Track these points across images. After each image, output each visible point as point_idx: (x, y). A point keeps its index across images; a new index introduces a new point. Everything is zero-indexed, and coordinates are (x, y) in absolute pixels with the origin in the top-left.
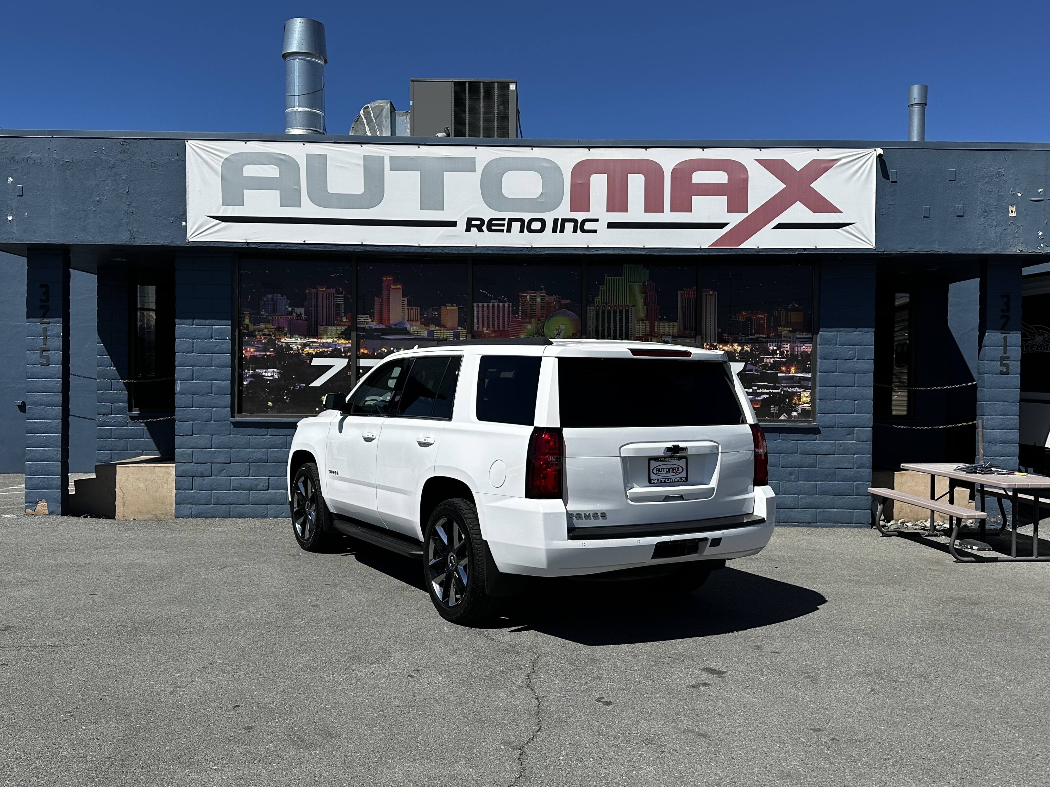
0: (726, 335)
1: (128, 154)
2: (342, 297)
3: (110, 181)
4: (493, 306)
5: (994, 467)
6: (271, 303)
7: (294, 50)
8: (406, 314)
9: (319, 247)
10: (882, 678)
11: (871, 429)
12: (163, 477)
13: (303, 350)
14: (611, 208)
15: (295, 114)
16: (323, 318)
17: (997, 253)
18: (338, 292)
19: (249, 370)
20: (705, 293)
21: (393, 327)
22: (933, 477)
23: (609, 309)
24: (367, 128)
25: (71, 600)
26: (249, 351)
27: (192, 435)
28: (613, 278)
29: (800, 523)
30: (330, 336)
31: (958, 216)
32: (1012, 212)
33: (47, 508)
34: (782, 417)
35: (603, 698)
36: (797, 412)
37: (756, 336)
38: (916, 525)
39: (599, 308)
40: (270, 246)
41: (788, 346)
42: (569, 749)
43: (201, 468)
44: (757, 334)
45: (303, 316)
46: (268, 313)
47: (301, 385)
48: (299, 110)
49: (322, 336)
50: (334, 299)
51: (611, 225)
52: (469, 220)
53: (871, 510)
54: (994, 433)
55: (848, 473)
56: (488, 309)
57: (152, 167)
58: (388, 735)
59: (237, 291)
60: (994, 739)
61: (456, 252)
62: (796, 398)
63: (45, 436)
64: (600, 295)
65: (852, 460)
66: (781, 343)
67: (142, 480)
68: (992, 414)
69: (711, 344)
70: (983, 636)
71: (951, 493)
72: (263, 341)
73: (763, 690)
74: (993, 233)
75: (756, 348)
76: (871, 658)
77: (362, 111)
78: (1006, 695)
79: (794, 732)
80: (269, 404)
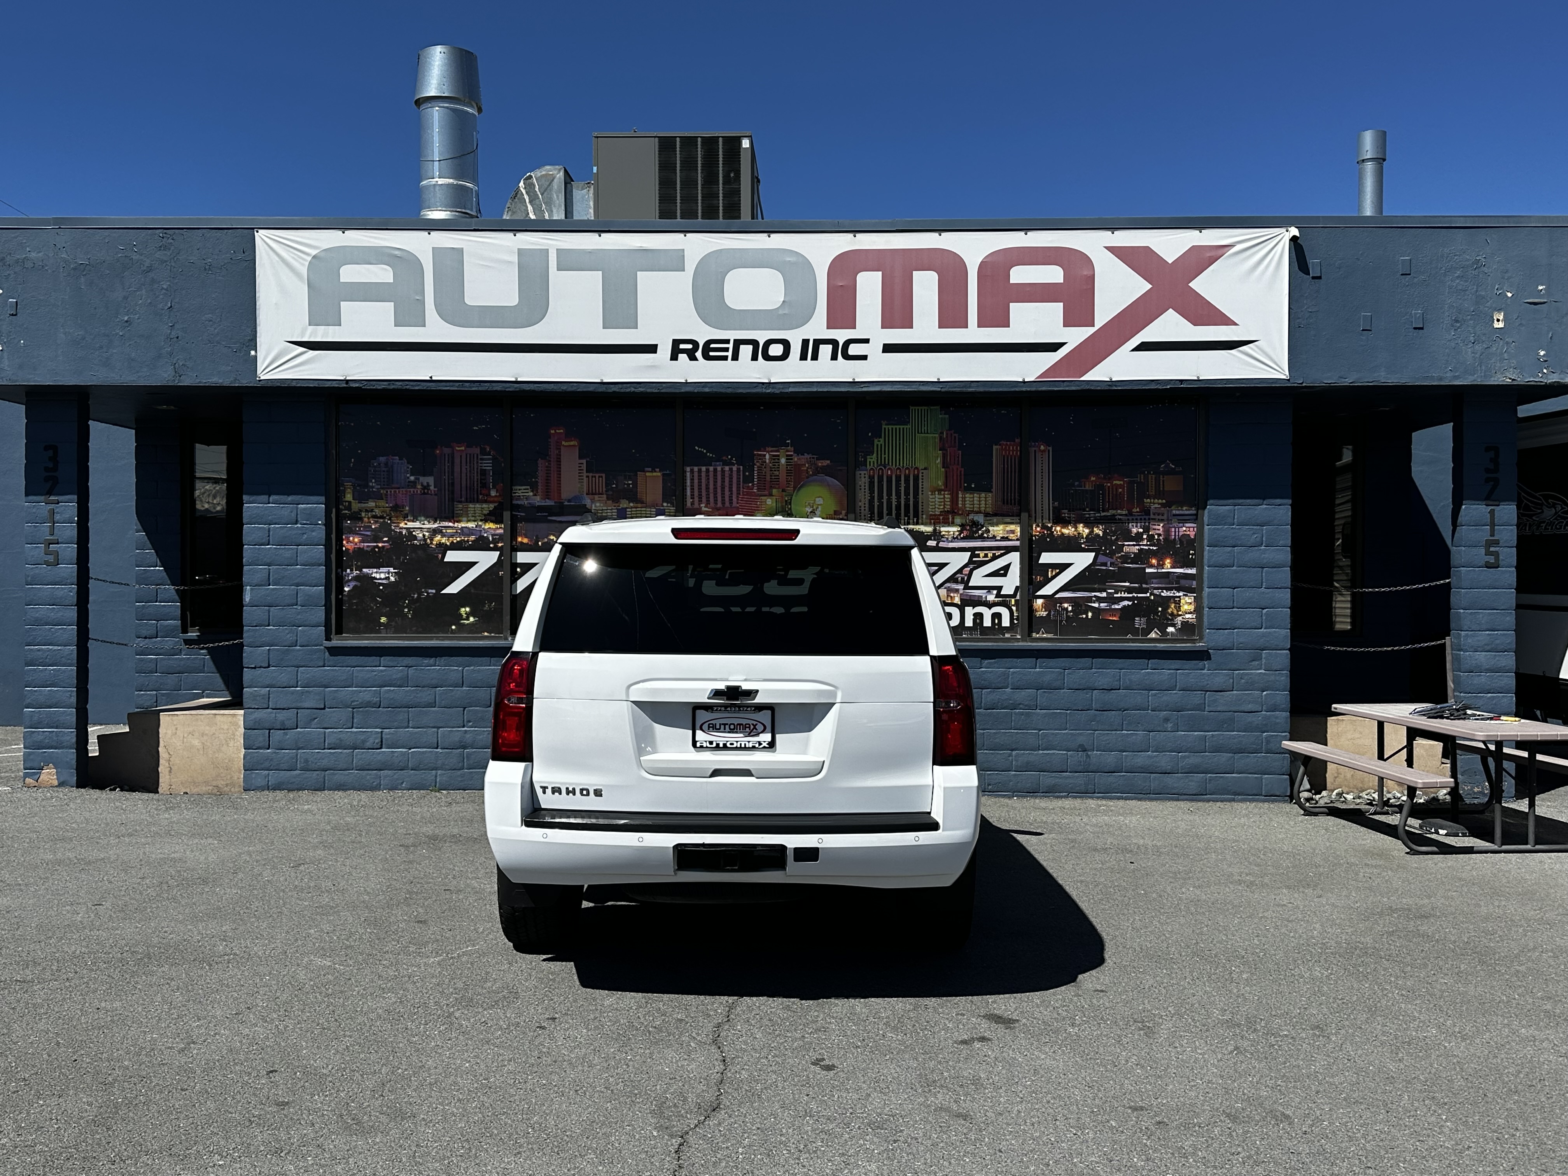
0: (1066, 511)
1: (171, 251)
2: (489, 459)
3: (144, 292)
4: (715, 470)
5: (1470, 709)
6: (384, 469)
7: (432, 93)
8: (585, 484)
9: (452, 386)
10: (1255, 1030)
11: (1288, 651)
12: (228, 729)
13: (432, 540)
14: (887, 323)
15: (434, 188)
16: (461, 491)
17: (1475, 383)
18: (483, 452)
19: (352, 570)
20: (1034, 449)
21: (566, 503)
22: (1381, 725)
23: (889, 473)
24: (530, 208)
25: (64, 913)
26: (351, 542)
27: (269, 667)
28: (894, 427)
29: (1181, 795)
30: (473, 518)
31: (1415, 328)
32: (1498, 320)
33: (55, 777)
34: (1153, 635)
35: (824, 1059)
36: (1175, 627)
37: (1111, 512)
38: (1360, 797)
39: (874, 472)
40: (380, 385)
41: (1160, 527)
42: (754, 1137)
43: (282, 716)
44: (1113, 509)
45: (432, 488)
46: (380, 485)
47: (430, 591)
48: (440, 183)
49: (460, 518)
50: (477, 462)
51: (888, 348)
52: (676, 343)
53: (1290, 775)
54: (1477, 657)
55: (1253, 719)
56: (708, 476)
57: (205, 269)
58: (488, 1116)
59: (334, 452)
60: (1407, 1124)
61: (656, 391)
62: (1173, 606)
63: (52, 670)
64: (875, 452)
65: (1260, 700)
66: (1149, 523)
67: (197, 734)
68: (1473, 628)
69: (1043, 524)
70: (1425, 966)
71: (1410, 747)
72: (373, 527)
73: (1069, 1047)
74: (1470, 353)
75: (1111, 531)
76: (1245, 999)
77: (522, 182)
78: (1441, 1056)
79: (1102, 1111)
80: (382, 621)
